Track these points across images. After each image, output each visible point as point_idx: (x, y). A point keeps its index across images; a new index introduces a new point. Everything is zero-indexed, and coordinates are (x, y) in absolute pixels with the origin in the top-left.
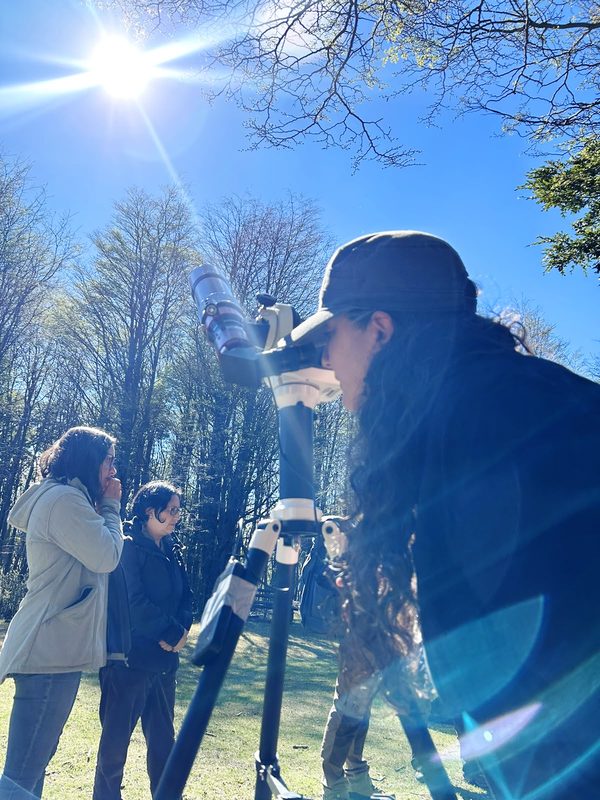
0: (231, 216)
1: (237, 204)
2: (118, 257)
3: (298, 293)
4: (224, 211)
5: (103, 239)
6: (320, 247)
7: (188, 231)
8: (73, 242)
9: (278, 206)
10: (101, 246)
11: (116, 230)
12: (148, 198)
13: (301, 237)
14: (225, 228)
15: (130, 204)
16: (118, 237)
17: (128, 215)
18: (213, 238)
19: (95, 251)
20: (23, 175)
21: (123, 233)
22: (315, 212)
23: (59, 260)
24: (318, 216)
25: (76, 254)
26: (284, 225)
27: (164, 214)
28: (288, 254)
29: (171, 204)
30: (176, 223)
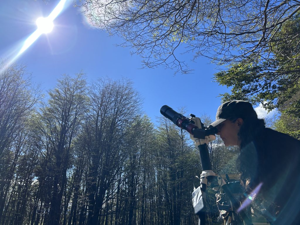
0: (101, 84)
1: (103, 80)
2: (57, 99)
3: (125, 111)
4: (98, 82)
5: (52, 92)
6: (133, 95)
7: (85, 89)
8: (42, 93)
9: (118, 81)
10: (51, 95)
11: (57, 89)
12: (70, 77)
13: (126, 92)
14: (99, 88)
15: (63, 79)
16: (58, 91)
17: (62, 83)
18: (94, 92)
19: (49, 97)
20: (24, 69)
21: (60, 90)
22: (132, 83)
23: (35, 100)
24: (132, 85)
25: (42, 98)
26: (120, 88)
27: (76, 83)
28: (122, 98)
29: (79, 80)
30: (80, 86)
